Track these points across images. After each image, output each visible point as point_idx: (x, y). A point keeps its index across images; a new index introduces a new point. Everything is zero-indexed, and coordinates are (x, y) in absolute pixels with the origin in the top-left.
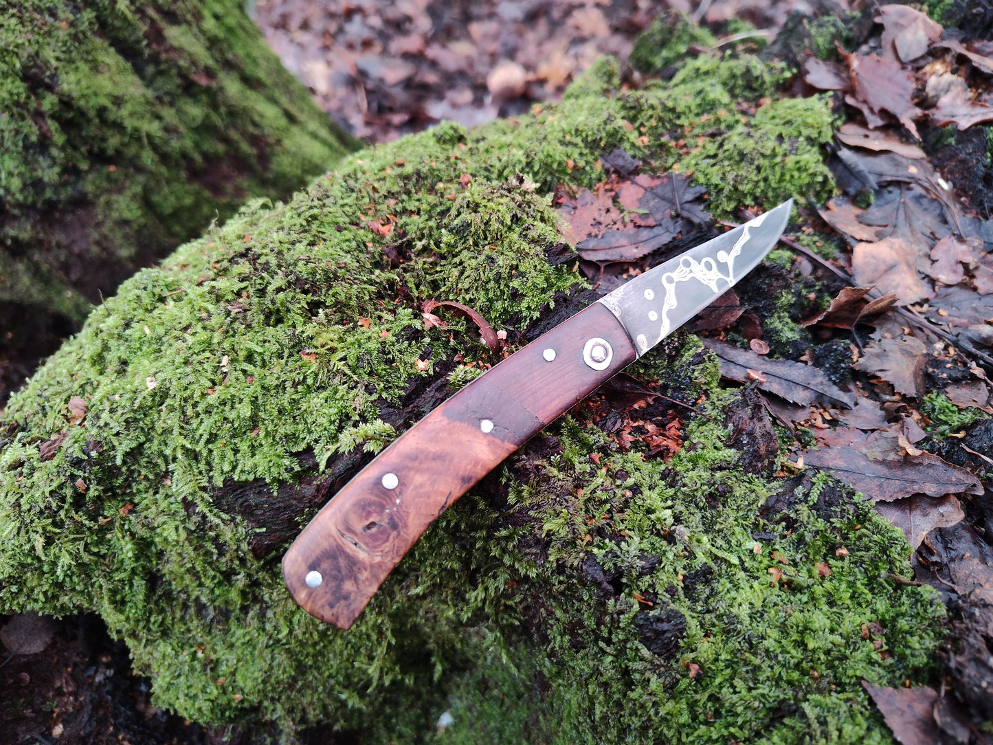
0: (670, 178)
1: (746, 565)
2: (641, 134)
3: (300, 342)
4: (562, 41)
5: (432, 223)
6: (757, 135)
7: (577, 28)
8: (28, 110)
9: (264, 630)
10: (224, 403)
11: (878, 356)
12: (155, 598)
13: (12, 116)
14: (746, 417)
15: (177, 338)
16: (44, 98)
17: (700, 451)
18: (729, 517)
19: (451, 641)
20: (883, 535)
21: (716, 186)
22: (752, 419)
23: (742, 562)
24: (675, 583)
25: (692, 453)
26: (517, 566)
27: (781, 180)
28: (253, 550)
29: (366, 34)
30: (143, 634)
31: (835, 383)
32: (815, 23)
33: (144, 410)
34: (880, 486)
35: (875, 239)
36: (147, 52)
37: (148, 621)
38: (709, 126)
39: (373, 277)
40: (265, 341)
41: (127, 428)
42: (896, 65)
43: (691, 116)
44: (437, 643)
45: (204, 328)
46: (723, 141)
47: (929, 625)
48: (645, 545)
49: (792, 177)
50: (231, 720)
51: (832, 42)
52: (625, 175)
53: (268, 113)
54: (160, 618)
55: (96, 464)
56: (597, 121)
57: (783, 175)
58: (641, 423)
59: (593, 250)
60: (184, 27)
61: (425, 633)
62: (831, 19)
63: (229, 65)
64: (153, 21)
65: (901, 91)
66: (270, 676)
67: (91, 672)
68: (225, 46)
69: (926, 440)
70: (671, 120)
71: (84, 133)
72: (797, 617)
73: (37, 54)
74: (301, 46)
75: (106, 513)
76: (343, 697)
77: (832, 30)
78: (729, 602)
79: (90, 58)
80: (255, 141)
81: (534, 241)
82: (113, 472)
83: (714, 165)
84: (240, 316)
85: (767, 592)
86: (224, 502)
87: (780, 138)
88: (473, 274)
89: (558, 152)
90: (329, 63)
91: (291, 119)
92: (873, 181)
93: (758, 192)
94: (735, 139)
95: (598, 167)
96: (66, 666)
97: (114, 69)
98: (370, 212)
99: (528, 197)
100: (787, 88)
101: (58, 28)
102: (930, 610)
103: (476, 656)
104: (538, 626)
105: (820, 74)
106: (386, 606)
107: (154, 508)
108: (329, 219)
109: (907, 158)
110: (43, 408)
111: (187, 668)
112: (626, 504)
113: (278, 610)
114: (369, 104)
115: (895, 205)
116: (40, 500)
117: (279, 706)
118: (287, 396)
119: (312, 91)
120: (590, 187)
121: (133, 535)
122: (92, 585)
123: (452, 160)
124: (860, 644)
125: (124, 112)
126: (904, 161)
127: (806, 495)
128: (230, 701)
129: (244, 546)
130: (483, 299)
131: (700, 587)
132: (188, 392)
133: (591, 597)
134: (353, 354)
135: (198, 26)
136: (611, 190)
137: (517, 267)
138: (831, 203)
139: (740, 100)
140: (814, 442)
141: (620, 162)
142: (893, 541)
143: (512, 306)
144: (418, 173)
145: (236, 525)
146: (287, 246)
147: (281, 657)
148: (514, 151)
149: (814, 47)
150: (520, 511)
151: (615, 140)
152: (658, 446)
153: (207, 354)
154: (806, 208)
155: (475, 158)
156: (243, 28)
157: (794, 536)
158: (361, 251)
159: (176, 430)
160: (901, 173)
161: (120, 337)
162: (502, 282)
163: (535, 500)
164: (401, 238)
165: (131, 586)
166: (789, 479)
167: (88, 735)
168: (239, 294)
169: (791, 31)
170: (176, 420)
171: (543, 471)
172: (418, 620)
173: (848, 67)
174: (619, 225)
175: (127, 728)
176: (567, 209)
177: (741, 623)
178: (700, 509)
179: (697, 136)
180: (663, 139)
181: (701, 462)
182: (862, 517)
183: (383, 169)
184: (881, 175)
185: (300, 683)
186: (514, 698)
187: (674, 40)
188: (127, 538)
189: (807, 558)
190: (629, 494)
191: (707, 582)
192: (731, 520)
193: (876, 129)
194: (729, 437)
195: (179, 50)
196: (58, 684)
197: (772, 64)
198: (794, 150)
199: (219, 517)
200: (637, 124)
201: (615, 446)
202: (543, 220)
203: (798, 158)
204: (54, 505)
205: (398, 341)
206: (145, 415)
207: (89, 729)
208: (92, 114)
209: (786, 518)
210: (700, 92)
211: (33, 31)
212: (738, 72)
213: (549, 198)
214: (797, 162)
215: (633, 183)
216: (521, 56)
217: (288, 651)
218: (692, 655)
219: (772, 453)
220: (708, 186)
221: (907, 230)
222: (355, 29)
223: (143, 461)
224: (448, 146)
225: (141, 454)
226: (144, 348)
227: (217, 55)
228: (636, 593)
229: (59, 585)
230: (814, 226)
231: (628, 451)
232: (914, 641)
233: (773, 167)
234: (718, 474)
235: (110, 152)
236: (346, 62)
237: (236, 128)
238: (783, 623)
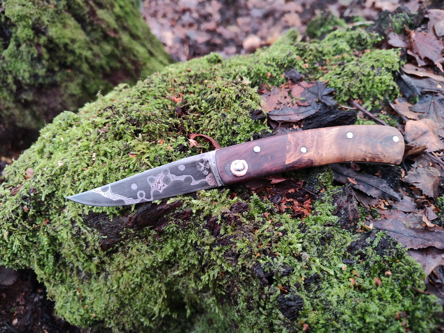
0: (317, 83)
1: (338, 275)
2: (305, 62)
3: (129, 149)
4: (279, 27)
5: (199, 98)
6: (361, 65)
7: (286, 22)
8: (34, 43)
9: (106, 285)
10: (91, 175)
11: (415, 175)
12: (58, 265)
13: (27, 45)
14: (344, 201)
15: (75, 143)
16: (41, 37)
17: (319, 216)
18: (331, 250)
19: (195, 299)
20: (410, 266)
21: (340, 88)
22: (347, 202)
23: (336, 274)
24: (300, 281)
25: (315, 216)
26: (223, 265)
27: (372, 87)
28: (101, 246)
29: (191, 20)
30: (52, 281)
31: (392, 187)
32: (395, 16)
33: (56, 176)
34: (411, 241)
35: (418, 119)
36: (88, 20)
37: (55, 275)
38: (339, 61)
39: (168, 121)
40: (113, 147)
41: (48, 184)
42: (434, 37)
43: (330, 56)
44: (188, 299)
45: (87, 140)
46: (344, 67)
47: (433, 316)
48: (287, 261)
49: (378, 86)
50: (90, 326)
51: (402, 25)
52: (295, 81)
53: (140, 50)
54: (60, 274)
55: (33, 199)
56: (284, 55)
57: (373, 85)
58: (291, 200)
59: (276, 115)
60: (105, 10)
61: (182, 294)
62: (403, 14)
63: (125, 29)
64: (91, 7)
65: (436, 50)
66: (108, 307)
67: (33, 296)
68: (124, 20)
69: (437, 219)
70: (320, 57)
71: (58, 54)
72: (362, 305)
73: (39, 18)
74: (162, 25)
75: (37, 223)
76: (142, 320)
77: (403, 19)
78: (327, 294)
79: (63, 21)
80: (134, 63)
81: (246, 108)
82: (40, 204)
83: (339, 78)
84: (103, 135)
85: (347, 290)
86: (89, 222)
87: (373, 67)
88: (215, 122)
89: (264, 69)
90: (173, 33)
91: (151, 54)
92: (418, 91)
93: (360, 92)
94: (350, 67)
95: (283, 77)
96: (22, 292)
97: (73, 27)
98: (172, 92)
99: (245, 87)
100: (378, 46)
101: (49, 8)
102: (434, 308)
103: (206, 307)
104: (234, 296)
105: (396, 40)
106: (163, 279)
107: (58, 222)
108: (151, 93)
109: (437, 81)
110: (15, 172)
111: (71, 299)
112: (279, 239)
113: (113, 276)
114: (190, 51)
115: (429, 103)
116: (7, 214)
117: (112, 321)
118: (120, 173)
119: (165, 45)
120: (278, 86)
121: (48, 234)
122: (30, 256)
123: (213, 70)
124: (394, 322)
125: (76, 46)
126: (435, 82)
127: (372, 242)
128: (90, 317)
129: (97, 244)
130: (219, 134)
131: (312, 285)
132: (76, 168)
133: (257, 284)
134: (152, 156)
135: (112, 10)
136: (288, 88)
137: (236, 120)
138: (396, 101)
139: (355, 50)
140: (379, 216)
141: (293, 75)
142: (416, 270)
143: (232, 139)
144: (196, 75)
145: (94, 234)
146: (130, 104)
147: (113, 298)
148: (242, 67)
149: (394, 27)
150: (226, 238)
151: (292, 64)
152: (298, 212)
153: (87, 152)
154: (384, 102)
155: (224, 69)
156: (133, 13)
157: (364, 263)
158: (165, 109)
159: (69, 186)
160: (433, 88)
161: (51, 141)
162: (229, 127)
163: (234, 233)
164: (184, 104)
165: (48, 258)
166: (364, 234)
167: (29, 325)
168: (105, 125)
169: (383, 19)
170: (69, 181)
171: (238, 219)
172: (179, 287)
173: (410, 37)
174: (290, 105)
175: (47, 324)
176: (265, 96)
177: (332, 305)
178: (317, 245)
179: (332, 65)
180: (316, 66)
181: (319, 221)
182: (400, 256)
183: (181, 73)
184: (423, 88)
185: (122, 312)
186: (224, 330)
187: (327, 23)
188: (45, 235)
189: (370, 274)
190: (281, 234)
191: (316, 283)
192: (332, 252)
193: (422, 67)
194: (335, 210)
195: (102, 20)
196: (18, 300)
197: (372, 34)
198: (380, 74)
199: (86, 229)
200: (303, 58)
201: (276, 210)
202: (251, 98)
203: (381, 77)
204: (13, 217)
205: (175, 151)
206: (57, 178)
207: (29, 322)
208: (61, 46)
209: (360, 253)
210: (335, 45)
211: (38, 8)
212: (355, 36)
213: (256, 89)
214: (381, 79)
215: (299, 85)
216: (260, 33)
217: (117, 296)
218: (305, 319)
219: (356, 220)
220: (335, 88)
221: (434, 116)
222: (186, 18)
223: (54, 200)
224: (213, 64)
225: (54, 196)
226: (60, 147)
227: (120, 24)
228: (280, 285)
229: (15, 255)
230: (387, 111)
231: (283, 213)
232: (424, 324)
233: (368, 81)
234: (327, 228)
235: (68, 63)
236: (181, 32)
237: (126, 57)
238: (354, 307)
